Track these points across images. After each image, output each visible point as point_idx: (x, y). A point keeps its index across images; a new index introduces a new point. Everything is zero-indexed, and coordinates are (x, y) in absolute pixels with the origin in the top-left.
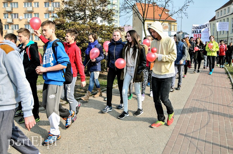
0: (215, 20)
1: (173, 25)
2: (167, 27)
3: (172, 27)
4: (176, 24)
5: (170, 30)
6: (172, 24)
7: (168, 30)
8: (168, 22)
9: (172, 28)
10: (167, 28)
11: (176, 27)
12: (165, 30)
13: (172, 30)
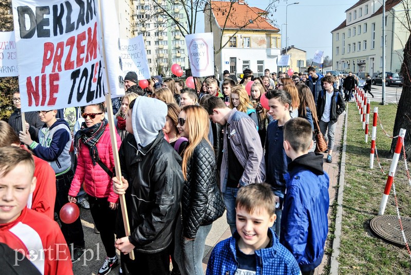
0: (345, 26)
1: (273, 38)
2: (264, 41)
3: (273, 41)
4: (278, 36)
5: (270, 45)
6: (273, 35)
7: (265, 46)
8: (265, 33)
9: (272, 43)
10: (263, 43)
11: (279, 41)
12: (260, 47)
13: (273, 47)
